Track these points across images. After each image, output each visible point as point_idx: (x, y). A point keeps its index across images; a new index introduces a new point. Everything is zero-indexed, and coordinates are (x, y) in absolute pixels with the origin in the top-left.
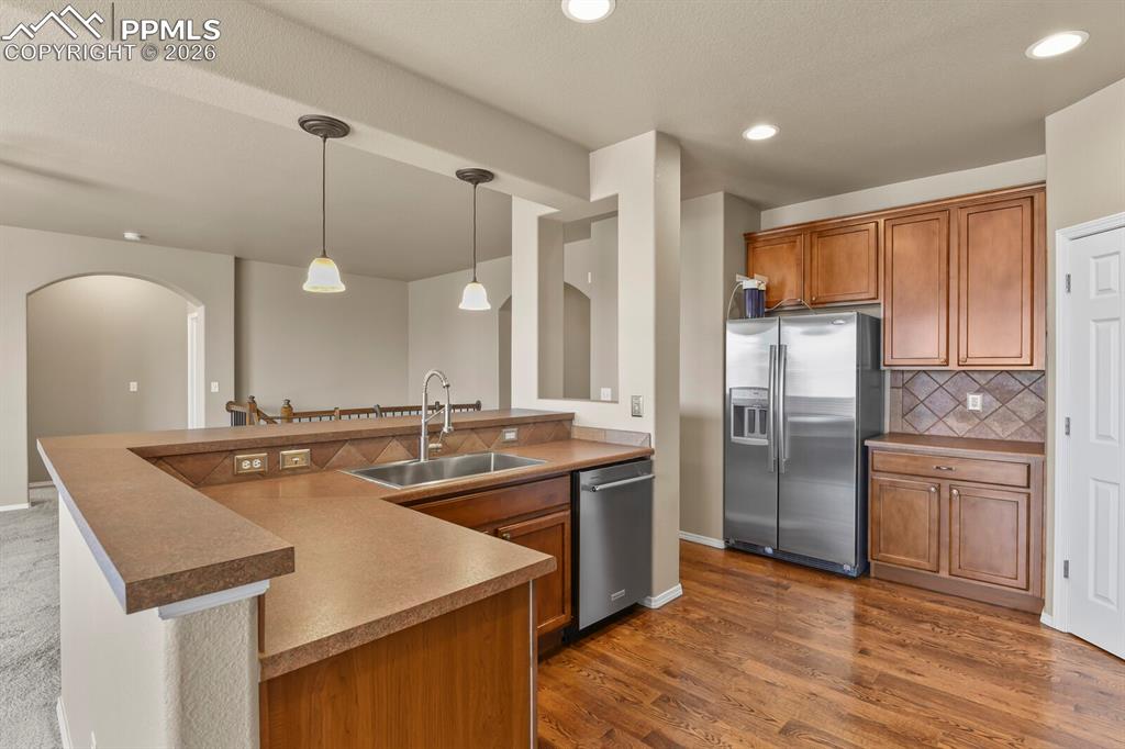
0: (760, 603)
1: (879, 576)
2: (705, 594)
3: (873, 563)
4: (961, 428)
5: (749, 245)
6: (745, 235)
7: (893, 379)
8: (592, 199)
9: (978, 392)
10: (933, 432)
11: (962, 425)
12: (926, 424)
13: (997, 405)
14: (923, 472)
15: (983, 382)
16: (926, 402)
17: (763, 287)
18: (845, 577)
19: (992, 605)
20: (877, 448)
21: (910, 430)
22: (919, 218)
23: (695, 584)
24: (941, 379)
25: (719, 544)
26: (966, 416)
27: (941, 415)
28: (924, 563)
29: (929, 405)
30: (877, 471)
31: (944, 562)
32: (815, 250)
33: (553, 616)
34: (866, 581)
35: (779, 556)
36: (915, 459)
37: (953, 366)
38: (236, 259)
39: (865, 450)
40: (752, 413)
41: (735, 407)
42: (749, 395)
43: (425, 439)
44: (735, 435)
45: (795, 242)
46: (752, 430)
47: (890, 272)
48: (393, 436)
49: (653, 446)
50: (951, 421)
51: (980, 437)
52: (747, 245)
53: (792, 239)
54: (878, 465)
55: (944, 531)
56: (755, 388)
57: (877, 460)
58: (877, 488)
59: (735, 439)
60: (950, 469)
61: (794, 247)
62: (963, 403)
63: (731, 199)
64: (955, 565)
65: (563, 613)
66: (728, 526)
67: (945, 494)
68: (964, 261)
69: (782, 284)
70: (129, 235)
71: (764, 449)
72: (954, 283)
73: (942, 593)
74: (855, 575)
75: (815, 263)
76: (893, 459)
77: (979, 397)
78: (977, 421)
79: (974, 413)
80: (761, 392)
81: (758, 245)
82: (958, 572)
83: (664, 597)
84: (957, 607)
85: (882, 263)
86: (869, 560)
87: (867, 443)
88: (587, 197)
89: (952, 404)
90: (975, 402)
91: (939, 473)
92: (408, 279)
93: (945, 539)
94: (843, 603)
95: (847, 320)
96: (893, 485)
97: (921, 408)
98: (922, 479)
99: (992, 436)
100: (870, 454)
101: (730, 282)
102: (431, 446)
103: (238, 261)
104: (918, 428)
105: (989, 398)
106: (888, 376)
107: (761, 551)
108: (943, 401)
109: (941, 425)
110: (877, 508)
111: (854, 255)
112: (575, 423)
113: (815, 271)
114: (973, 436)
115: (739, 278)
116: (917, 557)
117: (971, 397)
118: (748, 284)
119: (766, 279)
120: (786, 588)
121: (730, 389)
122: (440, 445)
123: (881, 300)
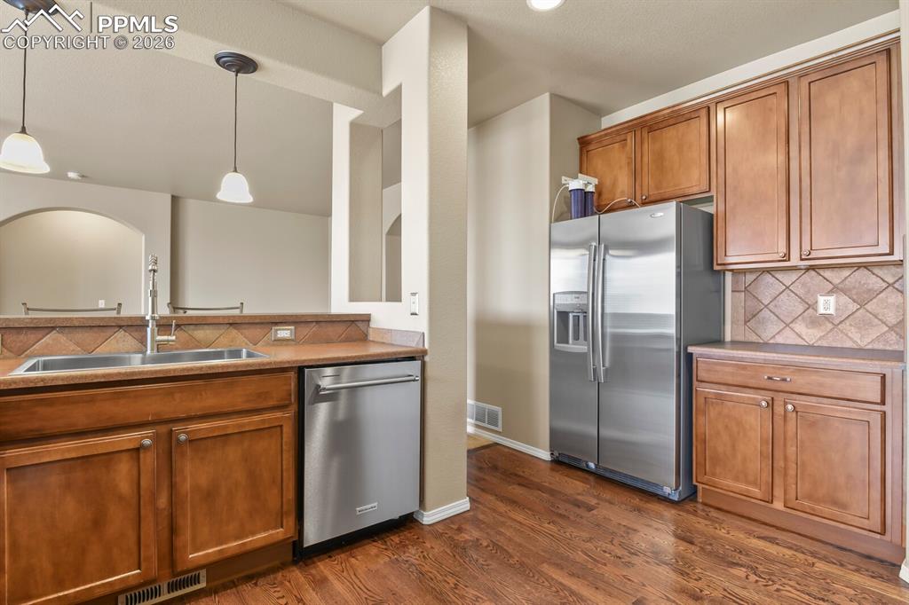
0: (551, 526)
1: (707, 501)
2: (494, 511)
3: (700, 487)
4: (811, 335)
5: (583, 149)
6: (578, 139)
7: (735, 283)
8: (383, 91)
9: (830, 293)
10: (780, 340)
11: (810, 331)
12: (771, 332)
13: (853, 307)
14: (752, 382)
15: (836, 281)
16: (771, 306)
17: (591, 188)
18: (665, 500)
19: (839, 548)
20: (702, 356)
21: (754, 338)
22: (754, 95)
23: (492, 498)
24: (788, 278)
25: (545, 455)
26: (818, 321)
27: (788, 321)
28: (755, 491)
29: (775, 310)
30: (702, 381)
31: (778, 492)
32: (646, 146)
33: (265, 530)
34: (690, 506)
35: (601, 472)
36: (744, 368)
37: (795, 261)
38: (173, 197)
39: (689, 357)
40: (577, 319)
41: (558, 312)
42: (570, 301)
43: (153, 330)
44: (558, 342)
45: (626, 140)
46: (576, 336)
47: (723, 160)
48: (120, 327)
49: (427, 346)
50: (800, 327)
51: (834, 345)
52: (581, 150)
53: (623, 137)
54: (703, 374)
55: (778, 454)
56: (576, 292)
57: (701, 371)
58: (702, 400)
59: (559, 346)
60: (784, 380)
61: (624, 146)
62: (812, 306)
63: (558, 100)
64: (792, 495)
65: (282, 527)
66: (556, 438)
67: (779, 409)
68: (805, 138)
69: (614, 186)
70: (71, 175)
71: (583, 356)
73: (778, 528)
74: (676, 498)
75: (645, 159)
76: (718, 368)
77: (832, 299)
78: (830, 326)
79: (827, 317)
80: (581, 296)
81: (591, 147)
82: (793, 503)
83: (440, 512)
84: (791, 548)
86: (695, 483)
87: (690, 349)
89: (801, 308)
90: (827, 304)
91: (771, 385)
93: (780, 464)
96: (719, 397)
97: (766, 313)
98: (752, 391)
99: (849, 344)
100: (694, 361)
101: (555, 183)
102: (159, 338)
103: (175, 200)
104: (763, 336)
105: (844, 299)
106: (729, 277)
107: (583, 465)
108: (790, 305)
109: (788, 332)
110: (700, 423)
112: (373, 325)
113: (645, 169)
114: (825, 344)
115: (565, 180)
116: (748, 482)
117: (821, 300)
118: (575, 184)
119: (595, 181)
120: (590, 509)
121: (554, 295)
122: (174, 338)
123: (713, 193)
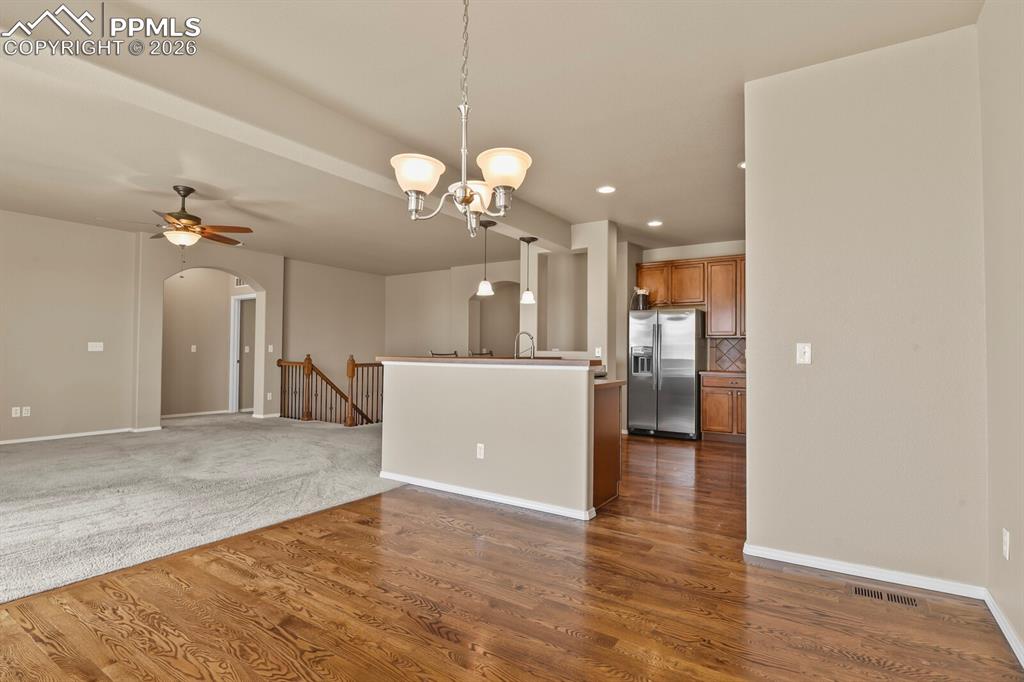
1: (706, 438)
3: (703, 432)
5: (638, 270)
6: (636, 265)
7: (711, 343)
8: (573, 248)
10: (730, 369)
11: (742, 365)
12: (726, 365)
14: (725, 385)
16: (726, 355)
17: (647, 294)
20: (704, 376)
21: (719, 369)
22: (723, 263)
24: (733, 342)
25: (625, 432)
27: (734, 361)
28: (726, 429)
30: (705, 386)
31: (735, 428)
32: (673, 275)
34: (699, 441)
35: (657, 434)
36: (722, 379)
37: (738, 336)
38: (285, 259)
39: (700, 377)
40: (643, 360)
41: (634, 357)
42: (641, 351)
46: (643, 369)
47: (710, 288)
50: (738, 363)
52: (638, 271)
53: (662, 269)
54: (705, 383)
55: (735, 413)
56: (645, 347)
57: (704, 381)
58: (705, 395)
59: (634, 374)
60: (737, 383)
61: (663, 273)
63: (631, 245)
67: (735, 395)
69: (656, 292)
71: (650, 379)
72: (738, 295)
74: (695, 439)
75: (673, 282)
76: (711, 380)
80: (648, 349)
81: (642, 270)
85: (706, 284)
86: (701, 430)
87: (700, 373)
88: (569, 246)
91: (732, 385)
92: (385, 275)
93: (735, 417)
94: (690, 453)
95: (691, 312)
96: (712, 393)
97: (725, 358)
98: (724, 388)
101: (631, 291)
104: (723, 368)
106: (709, 340)
107: (648, 433)
110: (705, 405)
111: (692, 279)
113: (673, 286)
115: (635, 288)
116: (723, 426)
118: (641, 292)
119: (648, 289)
121: (631, 347)
123: (706, 302)
